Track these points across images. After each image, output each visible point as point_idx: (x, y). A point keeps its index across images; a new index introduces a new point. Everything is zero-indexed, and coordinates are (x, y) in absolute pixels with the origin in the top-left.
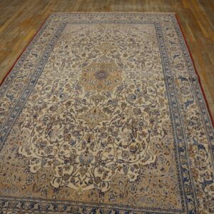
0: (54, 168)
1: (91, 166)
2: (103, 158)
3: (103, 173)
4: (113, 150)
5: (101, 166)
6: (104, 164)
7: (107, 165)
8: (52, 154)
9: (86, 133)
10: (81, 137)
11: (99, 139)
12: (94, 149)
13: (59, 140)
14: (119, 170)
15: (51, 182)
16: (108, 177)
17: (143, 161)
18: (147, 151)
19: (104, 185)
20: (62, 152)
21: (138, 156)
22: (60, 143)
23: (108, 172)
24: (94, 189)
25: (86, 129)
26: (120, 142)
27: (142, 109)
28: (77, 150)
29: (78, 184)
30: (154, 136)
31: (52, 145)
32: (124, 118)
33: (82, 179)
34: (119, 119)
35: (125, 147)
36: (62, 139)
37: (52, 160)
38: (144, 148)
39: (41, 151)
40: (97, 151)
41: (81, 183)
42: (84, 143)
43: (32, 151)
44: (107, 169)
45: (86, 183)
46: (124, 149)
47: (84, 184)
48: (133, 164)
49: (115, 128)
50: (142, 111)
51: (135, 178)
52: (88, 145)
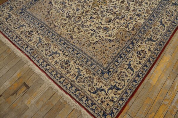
0: (60, 17)
1: (76, 24)
2: (85, 24)
3: (79, 31)
4: (94, 23)
5: (81, 27)
6: (83, 27)
7: (84, 28)
8: (65, 9)
9: (87, 8)
10: (84, 8)
11: (92, 14)
12: (84, 18)
13: (73, 5)
14: (88, 34)
15: (55, 22)
16: (80, 34)
17: (106, 36)
18: (113, 33)
19: (75, 36)
20: (69, 12)
21: (106, 32)
22: (72, 7)
23: (82, 32)
24: (69, 34)
25: (90, 6)
26: (101, 21)
27: (132, 9)
28: (76, 14)
29: (65, 29)
30: (124, 28)
31: (68, 5)
32: (116, 9)
33: (68, 28)
34: (113, 8)
35: (102, 25)
36: (75, 5)
37: (62, 13)
38: (112, 30)
39: (61, 6)
40: (86, 19)
41: (66, 29)
42: (83, 12)
43: (57, 4)
44: (83, 30)
45: (68, 30)
46: (100, 25)
47: (67, 30)
48: (99, 35)
49: (106, 12)
50: (131, 10)
51: (94, 42)
52: (84, 14)
